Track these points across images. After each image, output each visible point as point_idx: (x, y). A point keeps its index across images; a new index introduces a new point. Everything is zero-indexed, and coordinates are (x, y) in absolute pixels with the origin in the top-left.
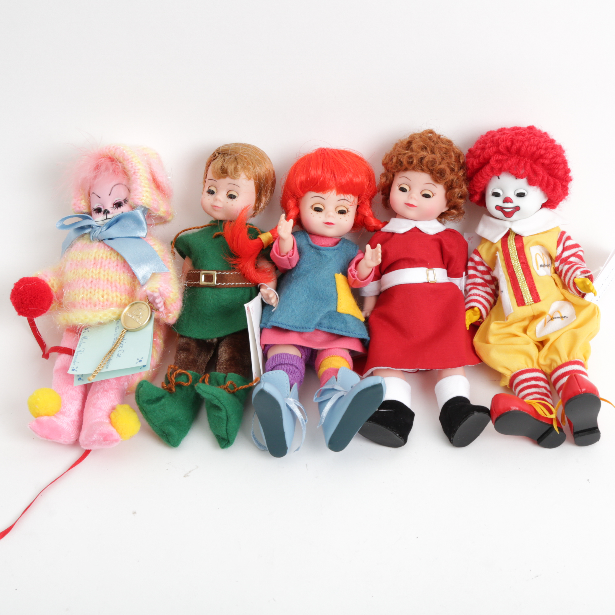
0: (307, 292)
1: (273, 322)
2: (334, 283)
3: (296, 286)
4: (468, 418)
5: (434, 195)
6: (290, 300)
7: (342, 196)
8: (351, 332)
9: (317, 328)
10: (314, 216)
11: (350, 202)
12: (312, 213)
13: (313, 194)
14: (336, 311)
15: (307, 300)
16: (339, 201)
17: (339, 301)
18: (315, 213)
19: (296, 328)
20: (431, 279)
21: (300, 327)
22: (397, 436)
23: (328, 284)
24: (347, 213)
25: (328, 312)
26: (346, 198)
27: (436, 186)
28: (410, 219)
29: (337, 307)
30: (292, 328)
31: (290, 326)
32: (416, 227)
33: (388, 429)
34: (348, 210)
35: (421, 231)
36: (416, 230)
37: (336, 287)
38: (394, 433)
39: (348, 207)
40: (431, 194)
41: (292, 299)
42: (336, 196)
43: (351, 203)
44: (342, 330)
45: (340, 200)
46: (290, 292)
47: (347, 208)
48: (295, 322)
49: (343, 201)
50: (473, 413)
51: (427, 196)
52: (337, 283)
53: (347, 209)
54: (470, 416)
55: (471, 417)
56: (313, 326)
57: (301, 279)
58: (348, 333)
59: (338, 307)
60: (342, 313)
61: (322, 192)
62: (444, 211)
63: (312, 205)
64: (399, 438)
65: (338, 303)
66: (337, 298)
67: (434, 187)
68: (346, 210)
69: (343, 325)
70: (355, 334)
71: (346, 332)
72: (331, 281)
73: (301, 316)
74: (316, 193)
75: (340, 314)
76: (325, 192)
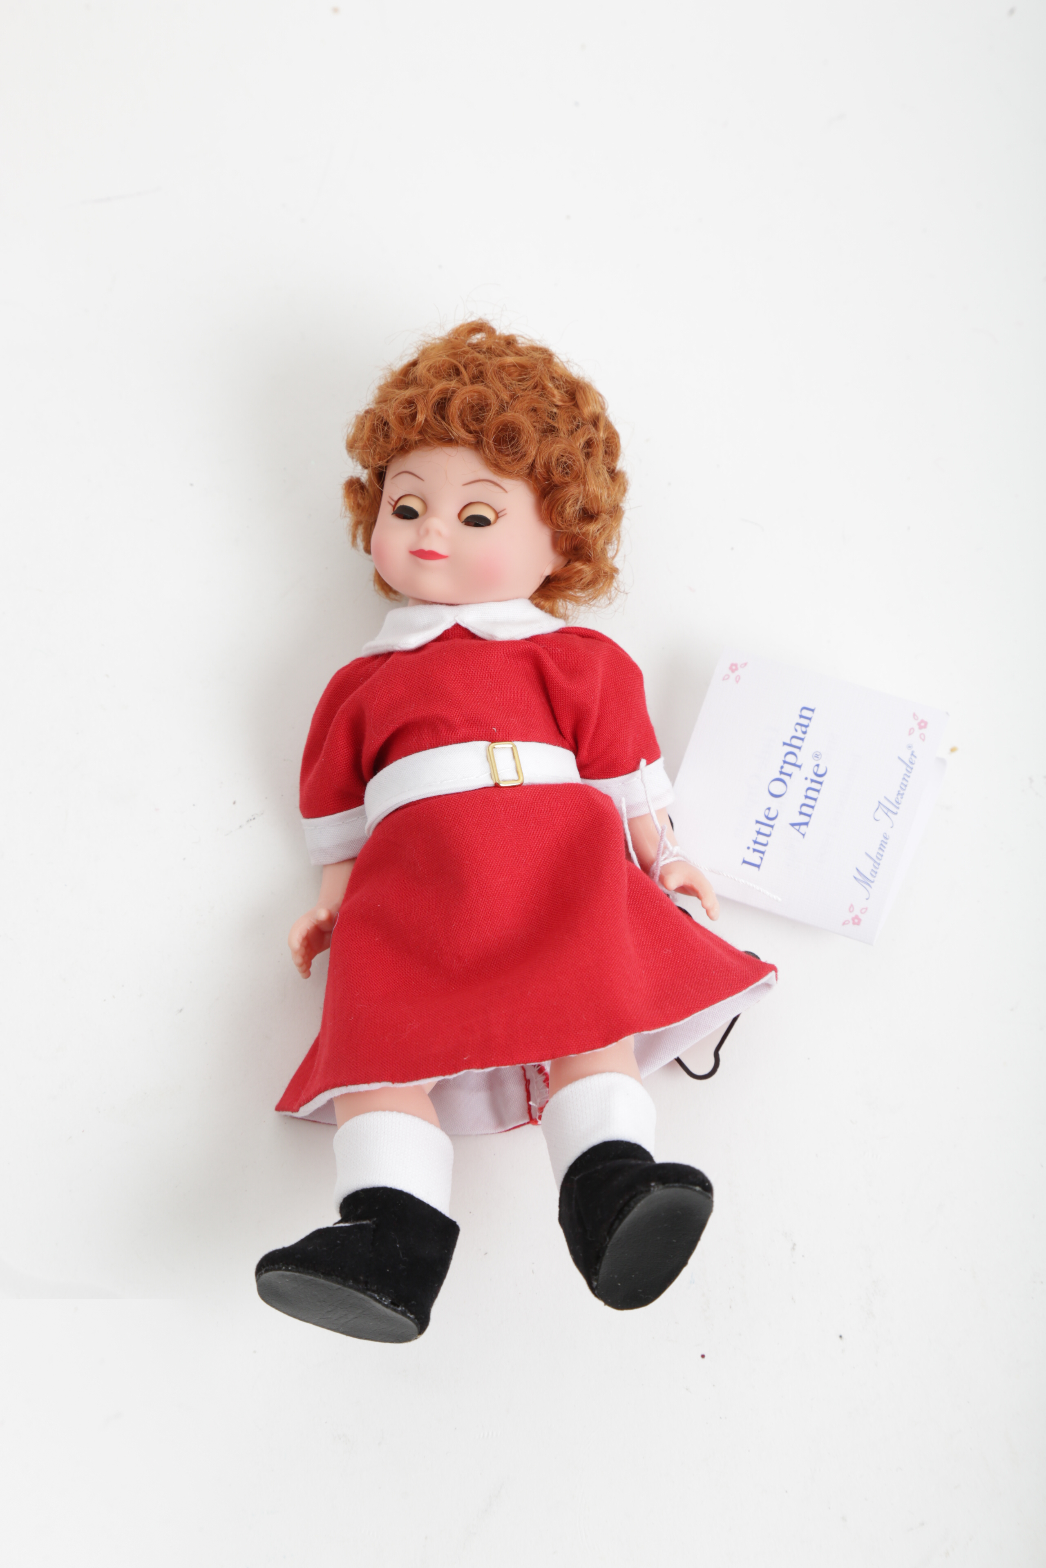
4: (633, 1208)
5: (500, 515)
20: (508, 777)
22: (387, 1306)
27: (502, 484)
28: (436, 603)
32: (457, 626)
33: (350, 1287)
35: (474, 636)
36: (458, 632)
38: (371, 1297)
40: (490, 516)
50: (648, 1191)
51: (478, 522)
54: (640, 1200)
55: (642, 1202)
62: (548, 571)
64: (394, 1314)
67: (497, 489)
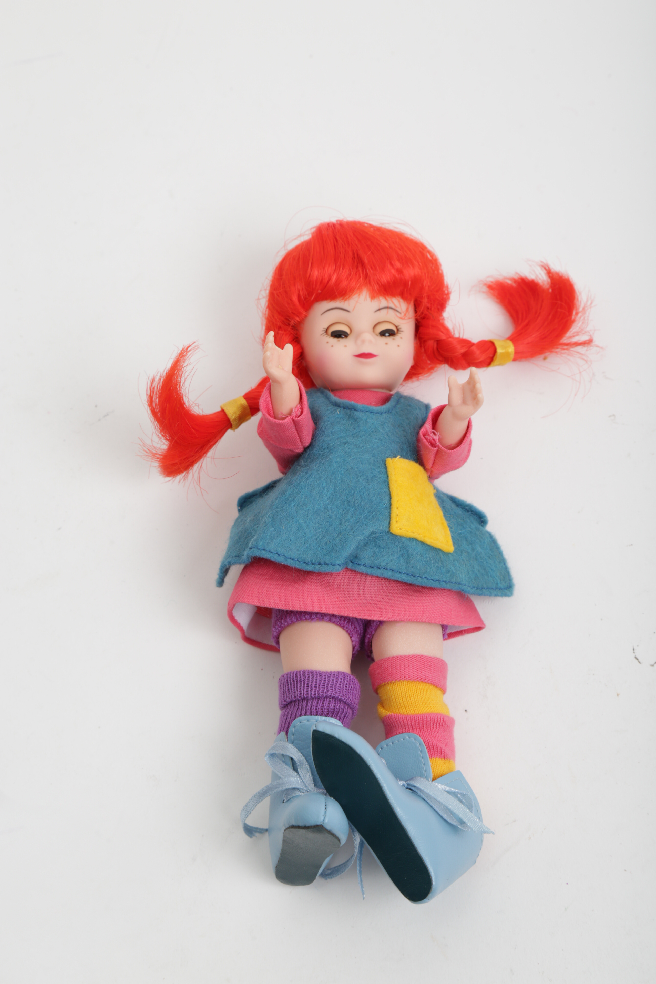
0: (328, 491)
1: (259, 549)
2: (385, 476)
3: (307, 479)
6: (295, 505)
7: (383, 302)
8: (418, 575)
9: (350, 566)
10: (332, 346)
11: (400, 313)
12: (327, 342)
13: (325, 305)
14: (389, 532)
15: (329, 507)
16: (378, 312)
17: (394, 511)
18: (334, 340)
19: (305, 563)
21: (314, 561)
23: (373, 478)
24: (398, 334)
25: (373, 533)
26: (391, 305)
29: (389, 523)
30: (297, 562)
31: (293, 559)
34: (398, 328)
37: (388, 484)
39: (398, 322)
41: (299, 504)
42: (371, 301)
43: (403, 314)
44: (400, 571)
45: (379, 310)
46: (293, 490)
47: (397, 325)
48: (304, 551)
49: (385, 311)
52: (389, 476)
53: (396, 327)
56: (341, 561)
57: (318, 466)
58: (412, 577)
59: (391, 522)
60: (400, 536)
61: (341, 298)
63: (326, 327)
65: (393, 515)
66: (391, 505)
68: (395, 329)
69: (402, 560)
70: (425, 580)
71: (407, 574)
72: (380, 472)
73: (316, 539)
74: (331, 301)
75: (396, 538)
76: (347, 297)
